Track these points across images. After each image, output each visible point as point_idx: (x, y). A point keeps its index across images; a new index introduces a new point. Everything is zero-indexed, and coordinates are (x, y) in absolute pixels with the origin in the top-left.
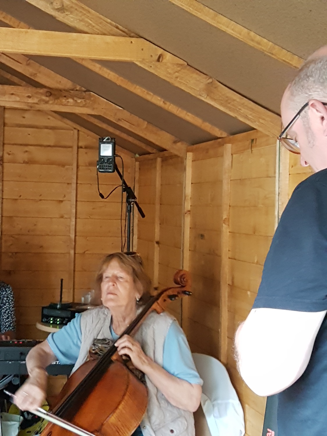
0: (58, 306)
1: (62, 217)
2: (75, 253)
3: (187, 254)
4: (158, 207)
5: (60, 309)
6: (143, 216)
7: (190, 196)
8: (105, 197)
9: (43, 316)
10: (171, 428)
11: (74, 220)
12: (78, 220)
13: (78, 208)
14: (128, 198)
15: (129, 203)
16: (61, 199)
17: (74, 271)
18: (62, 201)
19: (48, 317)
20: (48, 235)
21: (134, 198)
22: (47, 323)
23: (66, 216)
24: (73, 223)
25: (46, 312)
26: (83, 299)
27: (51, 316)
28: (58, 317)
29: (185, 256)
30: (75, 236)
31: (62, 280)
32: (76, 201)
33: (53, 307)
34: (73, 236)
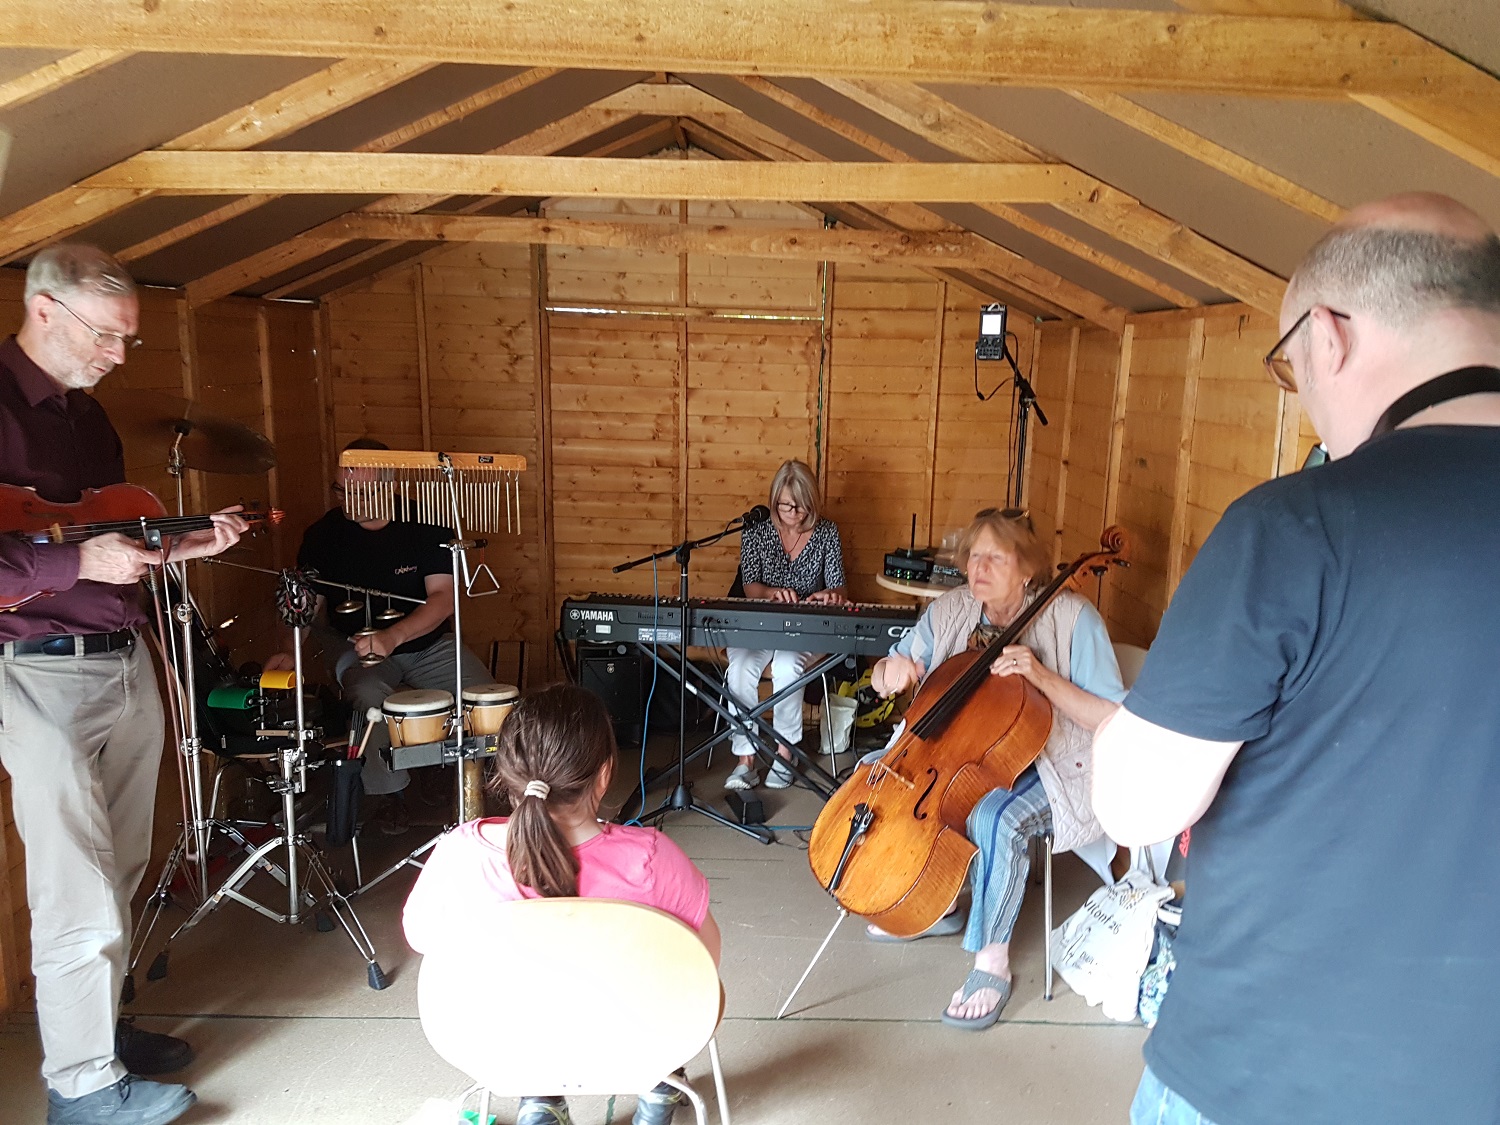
0: (909, 554)
1: (916, 419)
2: (934, 473)
3: (1114, 488)
4: (1069, 407)
5: (911, 558)
6: (1044, 422)
7: (1125, 397)
8: (986, 398)
9: (887, 566)
10: (1078, 761)
11: (933, 423)
12: (940, 423)
13: (941, 405)
14: (1022, 397)
15: (1024, 405)
16: (916, 391)
17: (932, 500)
18: (917, 395)
19: (893, 568)
20: (895, 446)
21: (1032, 395)
22: (892, 577)
23: (921, 418)
24: (933, 427)
25: (891, 560)
26: (944, 541)
27: (898, 568)
28: (908, 569)
29: (1111, 490)
30: (935, 447)
31: (914, 516)
32: (938, 395)
33: (901, 554)
34: (931, 448)
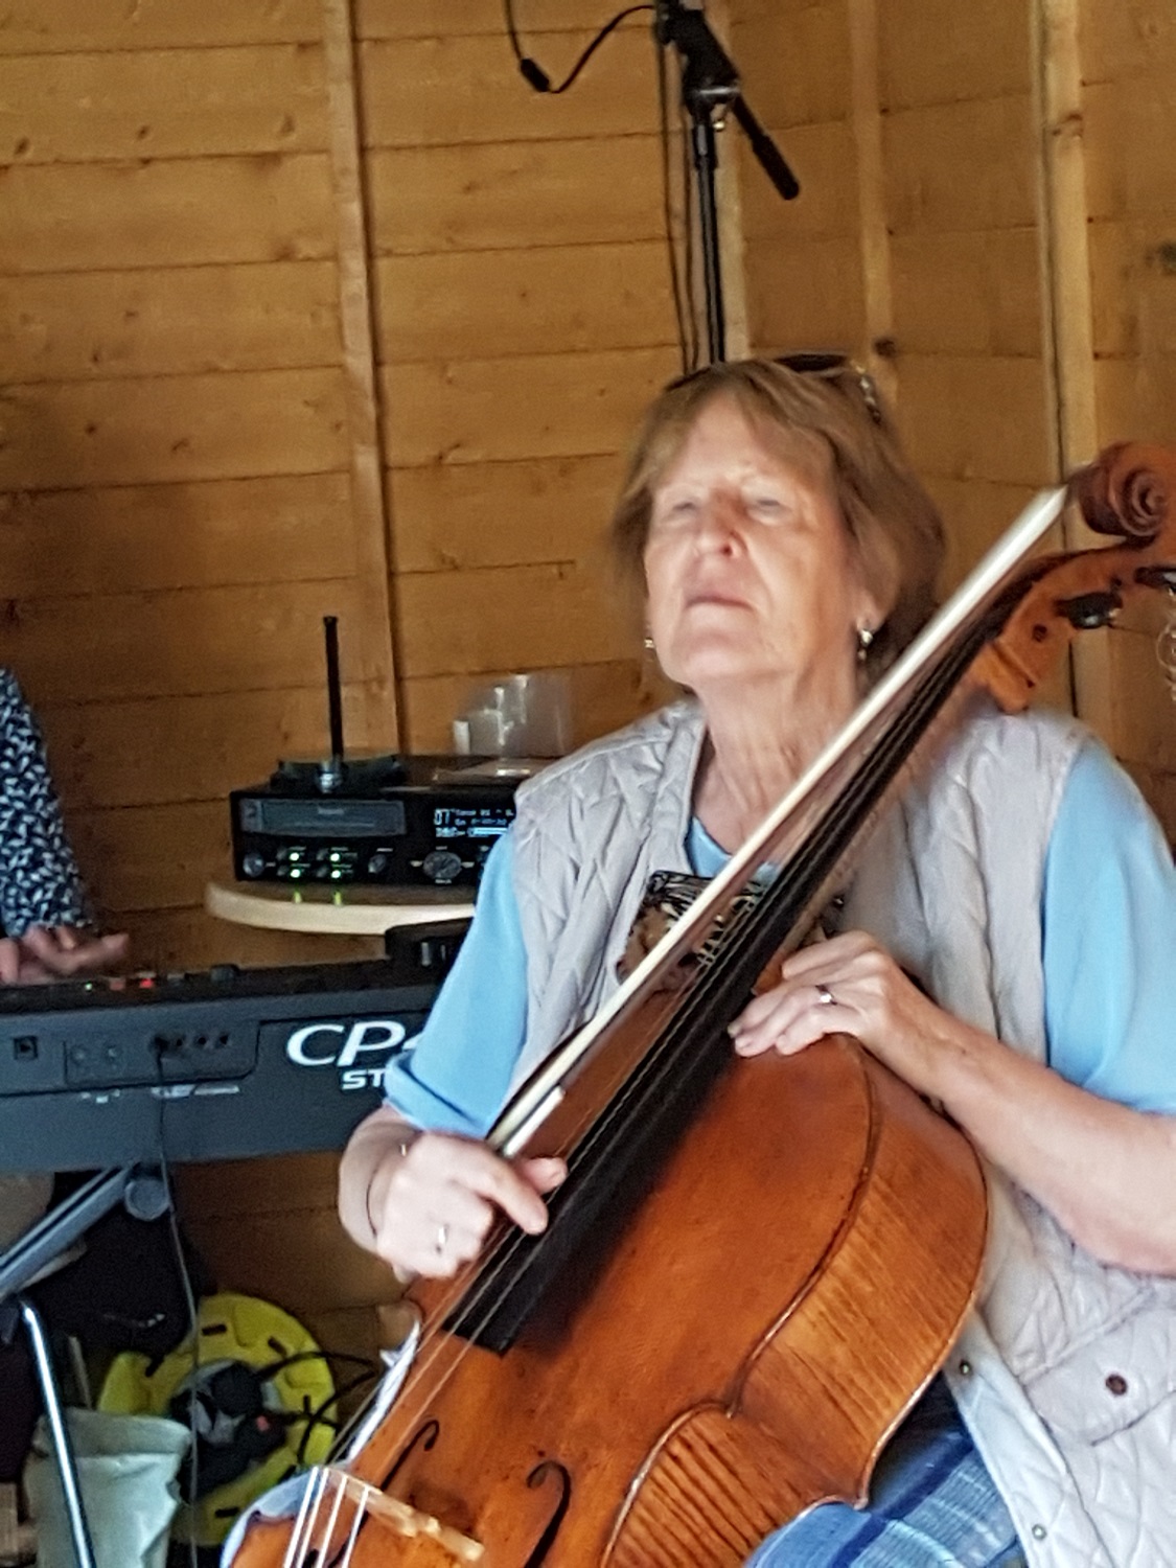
0: (327, 780)
1: (285, 255)
2: (384, 469)
3: (1082, 382)
4: (868, 128)
5: (335, 794)
6: (788, 187)
7: (1073, 27)
8: (556, 84)
9: (244, 843)
10: (1110, 1369)
11: (356, 264)
12: (383, 265)
13: (380, 193)
14: (690, 80)
15: (701, 112)
16: (269, 146)
17: (392, 575)
18: (273, 158)
19: (270, 845)
20: (213, 370)
21: (727, 75)
22: (272, 882)
23: (306, 248)
24: (357, 284)
25: (255, 819)
26: (462, 730)
27: (290, 842)
28: (330, 843)
29: (1070, 391)
30: (377, 363)
31: (331, 624)
32: (363, 150)
33: (295, 784)
34: (360, 363)
